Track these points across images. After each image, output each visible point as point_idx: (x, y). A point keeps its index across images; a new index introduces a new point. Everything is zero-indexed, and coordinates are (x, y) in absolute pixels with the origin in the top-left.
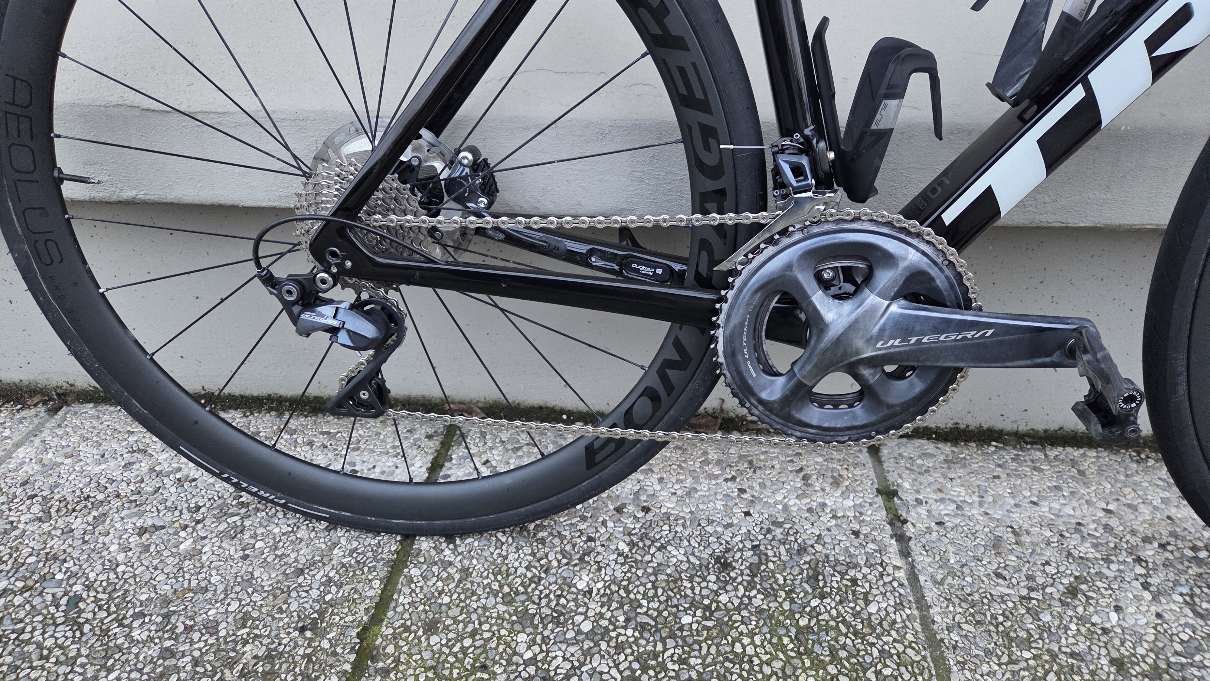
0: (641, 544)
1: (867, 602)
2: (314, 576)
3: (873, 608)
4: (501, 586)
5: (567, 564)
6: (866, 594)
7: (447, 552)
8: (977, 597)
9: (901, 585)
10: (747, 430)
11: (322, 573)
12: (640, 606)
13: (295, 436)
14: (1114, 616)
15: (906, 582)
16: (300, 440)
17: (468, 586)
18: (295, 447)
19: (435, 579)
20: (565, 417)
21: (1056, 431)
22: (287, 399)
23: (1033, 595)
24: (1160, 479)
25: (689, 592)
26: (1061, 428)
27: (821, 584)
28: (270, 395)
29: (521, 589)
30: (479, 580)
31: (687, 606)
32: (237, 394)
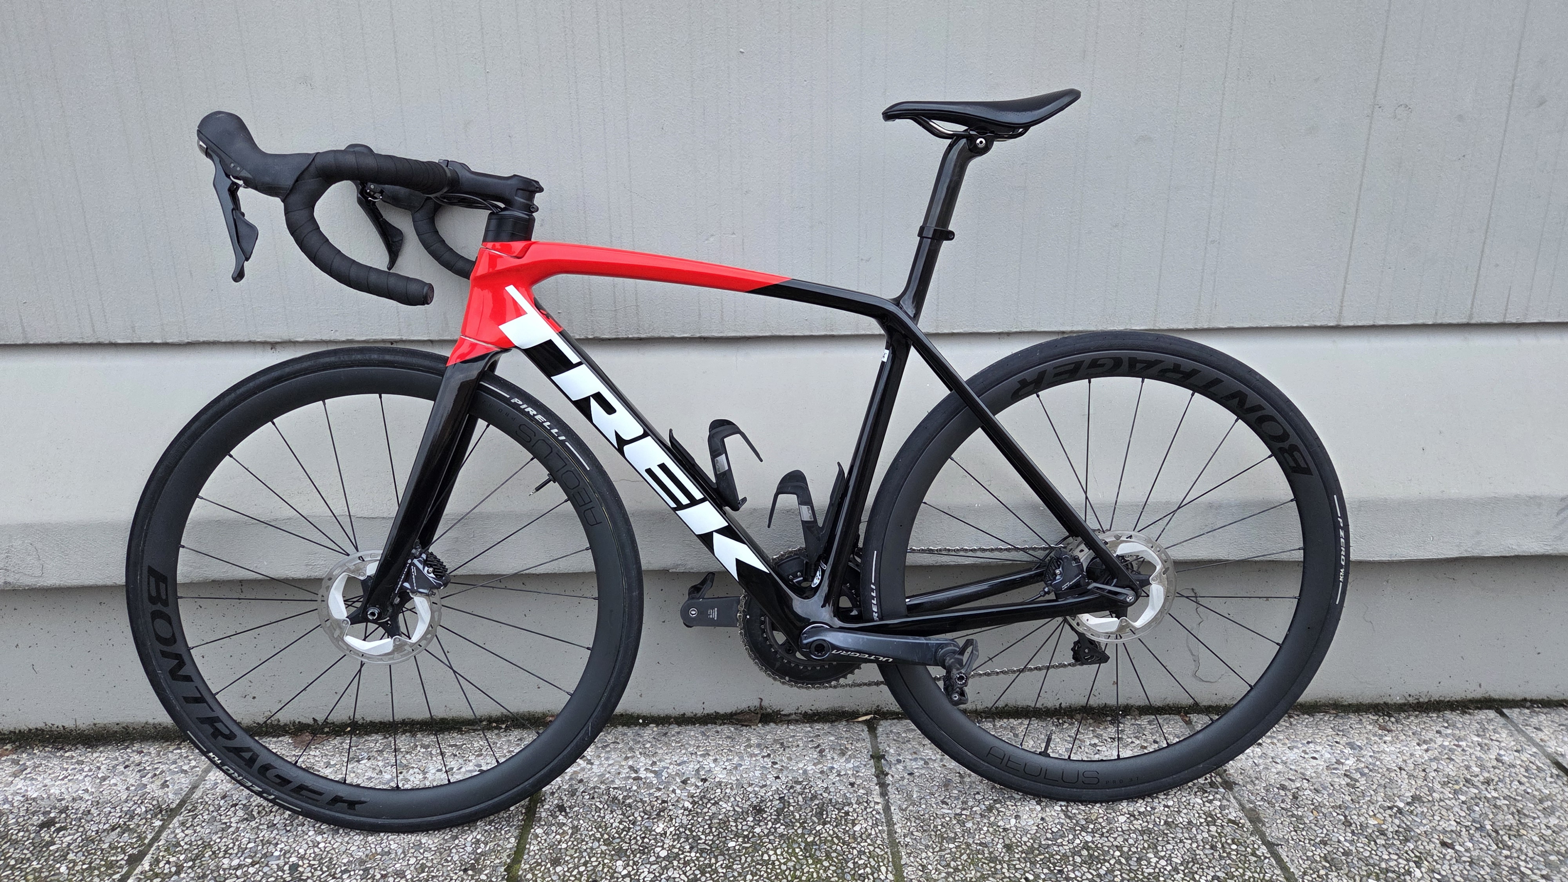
0: (700, 802)
1: (854, 825)
2: (466, 839)
3: (857, 828)
4: (602, 835)
5: (648, 818)
6: (853, 820)
7: (561, 817)
8: (927, 816)
9: (878, 813)
10: (781, 721)
11: (471, 837)
12: (700, 839)
13: (429, 750)
14: (1013, 821)
15: (881, 811)
16: (434, 752)
17: (579, 836)
18: (432, 757)
19: (554, 834)
20: (641, 721)
21: (1004, 708)
22: (418, 723)
23: (964, 812)
24: (1069, 736)
25: (734, 828)
26: (1006, 705)
27: (824, 817)
28: (404, 720)
29: (617, 835)
30: (586, 832)
31: (732, 836)
32: (377, 721)
